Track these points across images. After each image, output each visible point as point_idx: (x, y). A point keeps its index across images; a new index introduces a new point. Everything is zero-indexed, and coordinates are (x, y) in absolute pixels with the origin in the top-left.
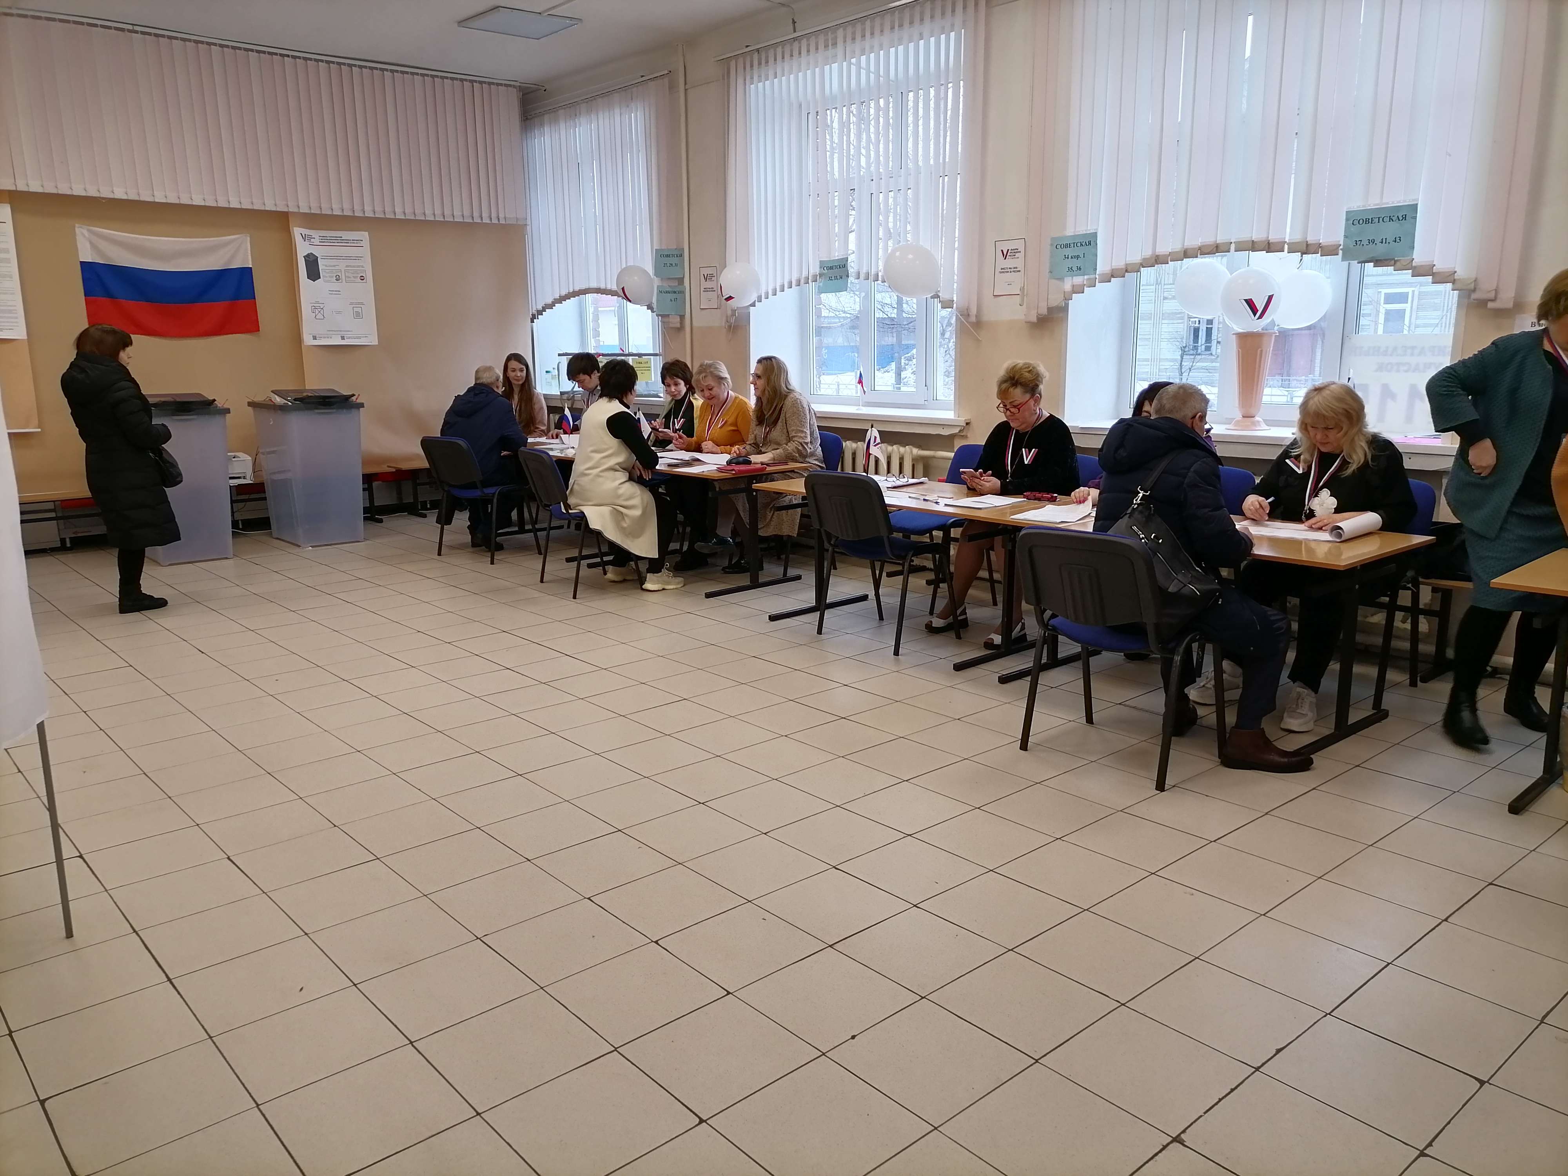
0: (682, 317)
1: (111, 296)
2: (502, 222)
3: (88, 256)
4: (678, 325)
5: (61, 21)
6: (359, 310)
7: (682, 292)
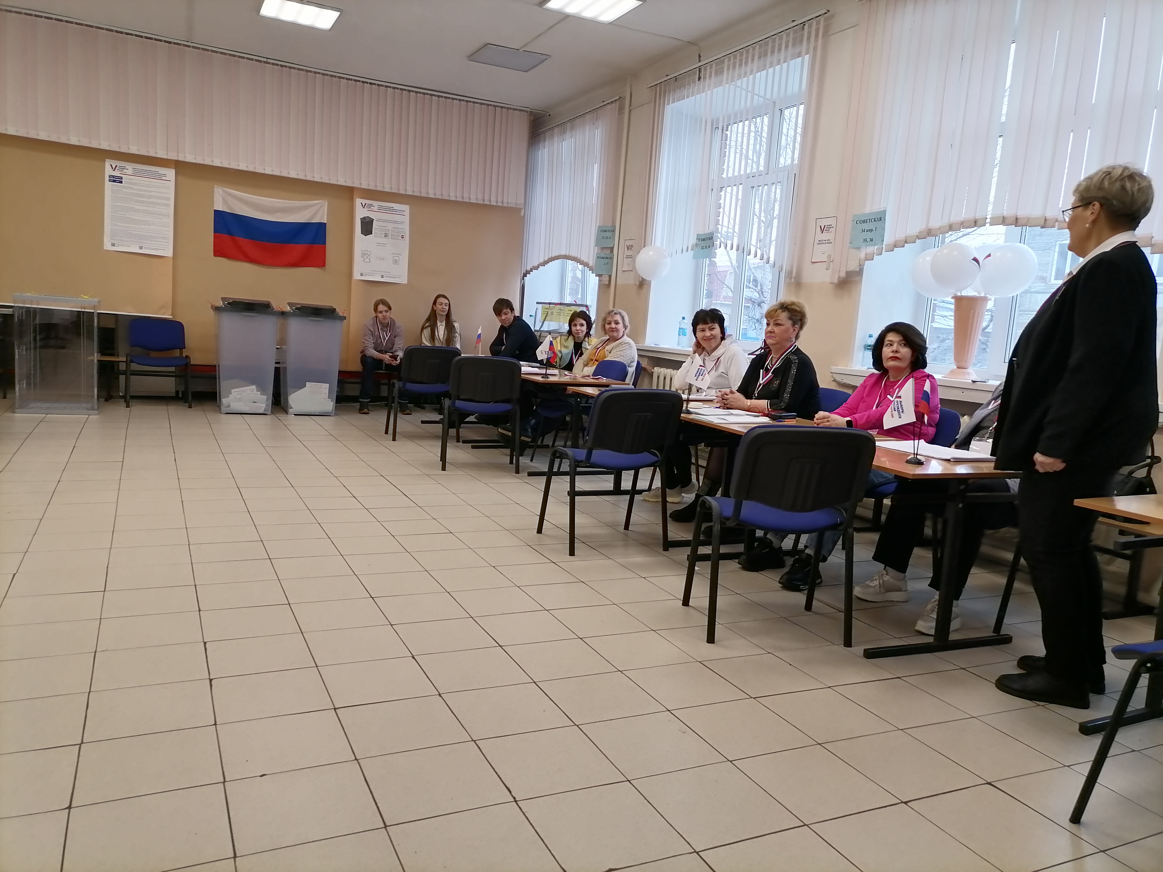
0: (610, 276)
1: (230, 234)
2: (505, 205)
3: (220, 207)
4: (607, 283)
5: (221, 53)
6: (397, 258)
7: (612, 258)
